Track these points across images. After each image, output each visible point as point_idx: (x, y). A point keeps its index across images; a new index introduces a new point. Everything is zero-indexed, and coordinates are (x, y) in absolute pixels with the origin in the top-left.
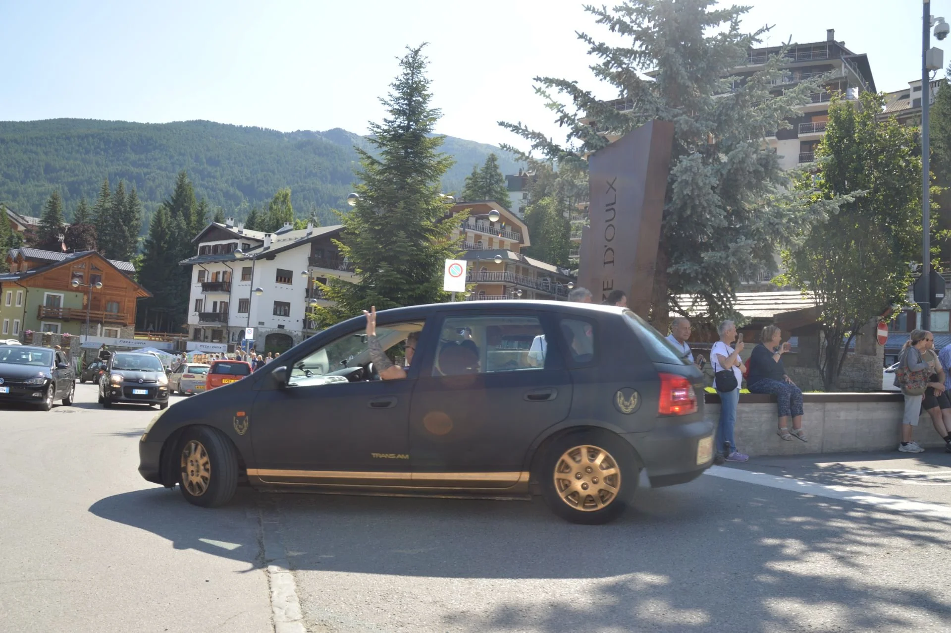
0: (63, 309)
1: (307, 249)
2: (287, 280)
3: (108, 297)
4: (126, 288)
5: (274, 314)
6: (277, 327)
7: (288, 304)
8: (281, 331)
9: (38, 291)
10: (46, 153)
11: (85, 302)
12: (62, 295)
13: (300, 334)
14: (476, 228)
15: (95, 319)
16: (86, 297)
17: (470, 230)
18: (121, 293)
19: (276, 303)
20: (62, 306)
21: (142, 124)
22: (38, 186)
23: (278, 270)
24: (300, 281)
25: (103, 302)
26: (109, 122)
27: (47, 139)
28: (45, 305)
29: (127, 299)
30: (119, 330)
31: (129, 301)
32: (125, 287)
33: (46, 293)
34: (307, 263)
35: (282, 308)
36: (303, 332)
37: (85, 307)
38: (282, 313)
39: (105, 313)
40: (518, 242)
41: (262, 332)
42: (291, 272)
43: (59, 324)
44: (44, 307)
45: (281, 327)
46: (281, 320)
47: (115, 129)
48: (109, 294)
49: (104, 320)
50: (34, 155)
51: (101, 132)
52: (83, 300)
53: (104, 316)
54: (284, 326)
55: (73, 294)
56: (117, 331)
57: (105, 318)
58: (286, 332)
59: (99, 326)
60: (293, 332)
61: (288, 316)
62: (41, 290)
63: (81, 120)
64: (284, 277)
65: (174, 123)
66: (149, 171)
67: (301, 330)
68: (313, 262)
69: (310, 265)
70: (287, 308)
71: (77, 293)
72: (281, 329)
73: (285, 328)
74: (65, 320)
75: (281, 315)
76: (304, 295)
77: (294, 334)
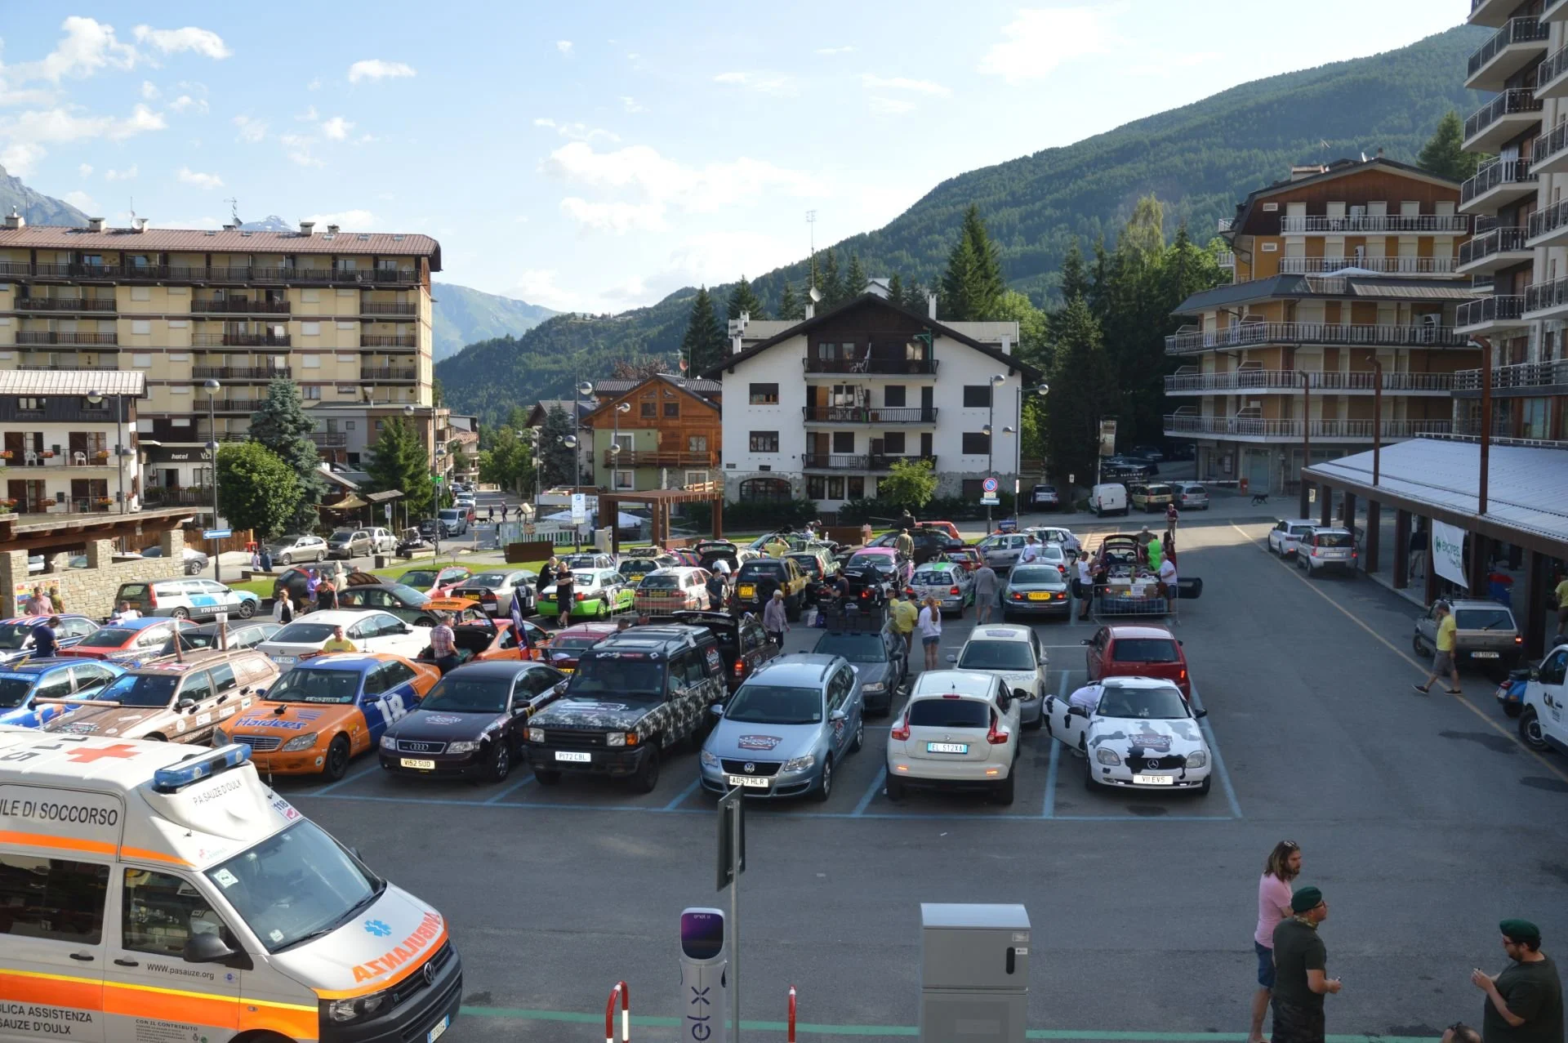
0: (635, 452)
1: (799, 349)
2: (769, 397)
3: (688, 431)
5: (751, 451)
6: (757, 469)
7: (776, 434)
8: (766, 475)
9: (604, 432)
10: (1209, 148)
11: (660, 441)
12: (632, 434)
13: (799, 476)
14: (1343, 225)
16: (660, 435)
17: (1331, 233)
18: (707, 424)
19: (753, 434)
20: (633, 449)
21: (1368, 59)
22: (1195, 203)
23: (751, 385)
24: (793, 398)
25: (685, 437)
26: (1313, 69)
27: (1213, 124)
29: (714, 431)
30: (707, 472)
31: (717, 434)
33: (614, 435)
34: (801, 368)
35: (765, 441)
36: (804, 474)
37: (661, 448)
38: (767, 448)
40: (1465, 233)
41: (732, 479)
42: (776, 385)
43: (632, 471)
45: (763, 468)
46: (765, 458)
47: (1316, 82)
48: (690, 427)
50: (1192, 155)
51: (1292, 92)
52: (657, 439)
54: (770, 467)
55: (644, 432)
56: (705, 475)
58: (773, 474)
59: (665, 471)
60: (786, 474)
61: (777, 451)
62: (607, 431)
64: (766, 393)
66: (1368, 139)
67: (801, 471)
68: (813, 365)
69: (806, 372)
70: (775, 439)
71: (651, 431)
72: (767, 472)
73: (772, 469)
74: (638, 466)
75: (764, 451)
76: (801, 417)
77: (790, 477)
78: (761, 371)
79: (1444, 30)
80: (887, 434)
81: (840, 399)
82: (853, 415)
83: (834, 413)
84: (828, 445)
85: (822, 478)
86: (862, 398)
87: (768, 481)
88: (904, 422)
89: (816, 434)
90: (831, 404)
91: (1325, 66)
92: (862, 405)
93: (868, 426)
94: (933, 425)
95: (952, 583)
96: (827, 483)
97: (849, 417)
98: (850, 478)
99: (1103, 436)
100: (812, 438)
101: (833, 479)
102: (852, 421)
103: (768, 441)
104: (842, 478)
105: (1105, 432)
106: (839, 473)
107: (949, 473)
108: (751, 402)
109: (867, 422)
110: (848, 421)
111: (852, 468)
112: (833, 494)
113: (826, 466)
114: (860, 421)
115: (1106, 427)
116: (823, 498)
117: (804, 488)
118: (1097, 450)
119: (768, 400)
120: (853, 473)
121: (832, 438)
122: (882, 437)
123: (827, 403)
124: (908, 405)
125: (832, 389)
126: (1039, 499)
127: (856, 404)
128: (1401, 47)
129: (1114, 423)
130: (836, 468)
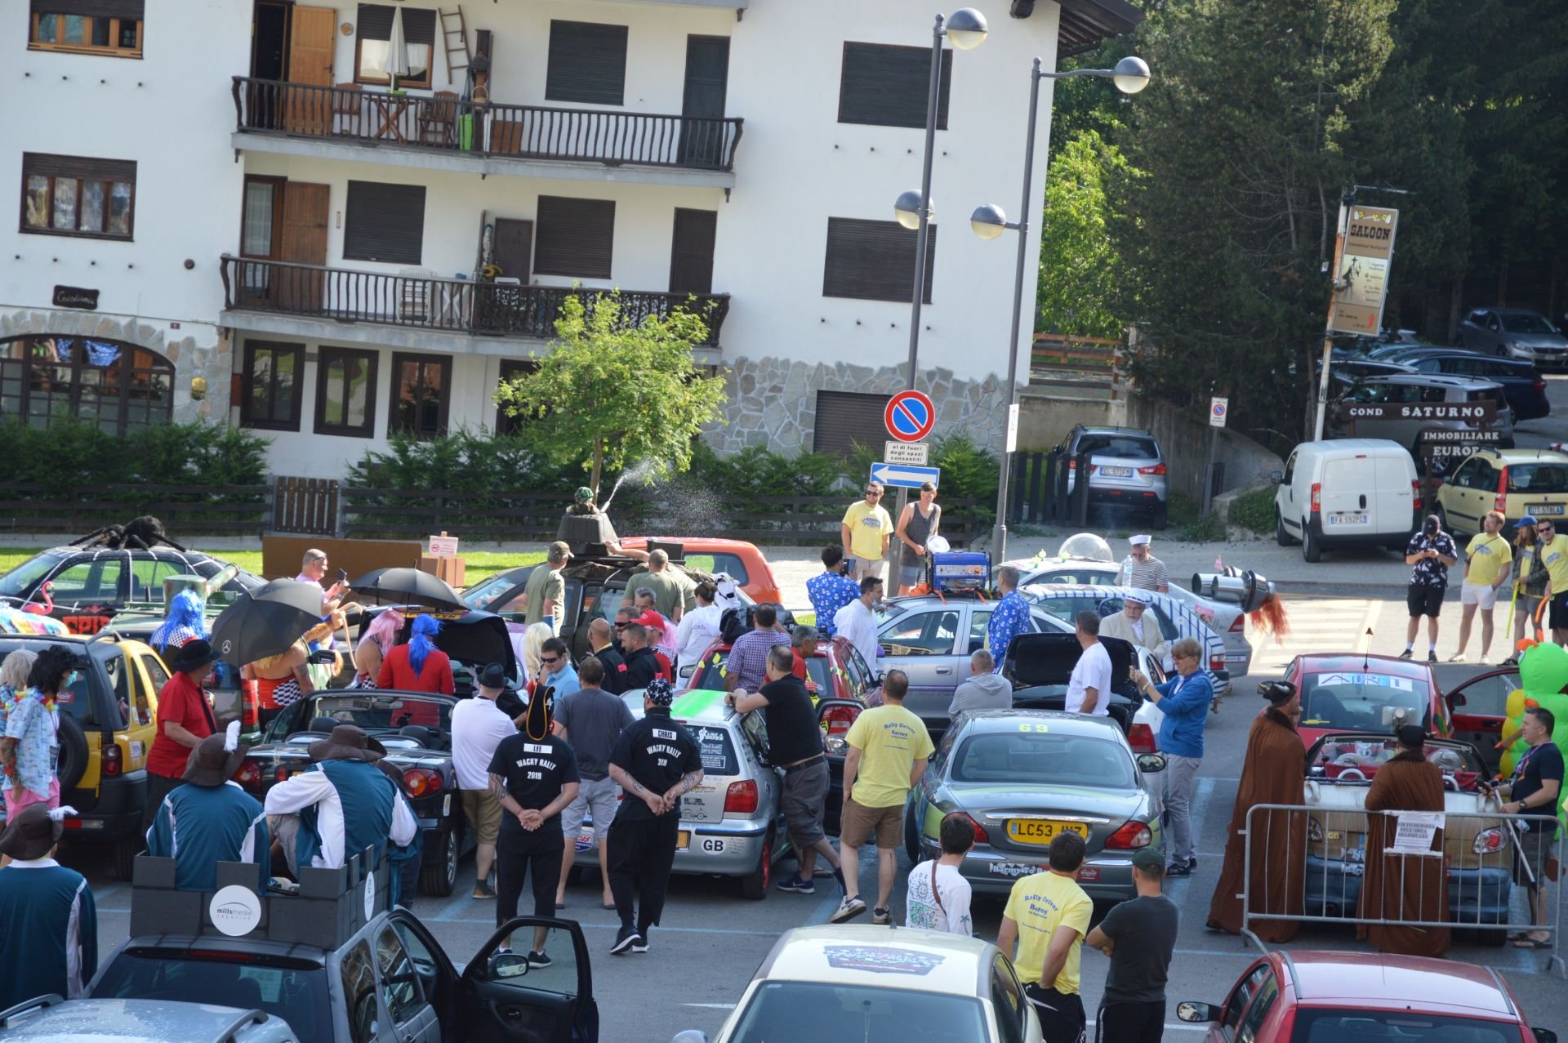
2: (114, 27)
5: (26, 227)
6: (45, 299)
7: (126, 170)
8: (78, 322)
13: (208, 339)
19: (34, 164)
24: (201, 37)
35: (82, 193)
36: (225, 332)
38: (90, 222)
45: (72, 297)
46: (77, 260)
54: (94, 294)
58: (106, 322)
60: (158, 327)
61: (127, 236)
64: (96, 13)
67: (217, 320)
70: (121, 191)
72: (82, 314)
73: (103, 304)
75: (76, 232)
76: (226, 114)
77: (172, 336)
80: (544, 202)
81: (378, 57)
82: (423, 122)
83: (355, 112)
84: (323, 227)
85: (296, 350)
86: (461, 59)
87: (79, 347)
88: (612, 163)
89: (279, 184)
90: (344, 75)
92: (460, 85)
93: (477, 166)
94: (719, 179)
95: (733, 769)
96: (311, 371)
97: (408, 127)
98: (400, 358)
99: (1345, 261)
100: (263, 199)
101: (329, 356)
102: (422, 144)
103: (93, 197)
104: (372, 355)
105: (1356, 250)
106: (359, 337)
107: (767, 361)
108: (36, 40)
109: (477, 149)
110: (401, 143)
111: (410, 319)
112: (333, 416)
113: (310, 304)
114: (450, 147)
115: (1357, 231)
116: (293, 425)
117: (222, 385)
118: (1321, 307)
119: (100, 41)
120: (415, 341)
121: (338, 204)
122: (530, 212)
123: (331, 69)
124: (630, 104)
125: (350, 17)
126: (1097, 480)
127: (439, 82)
129: (1389, 218)
130: (347, 319)
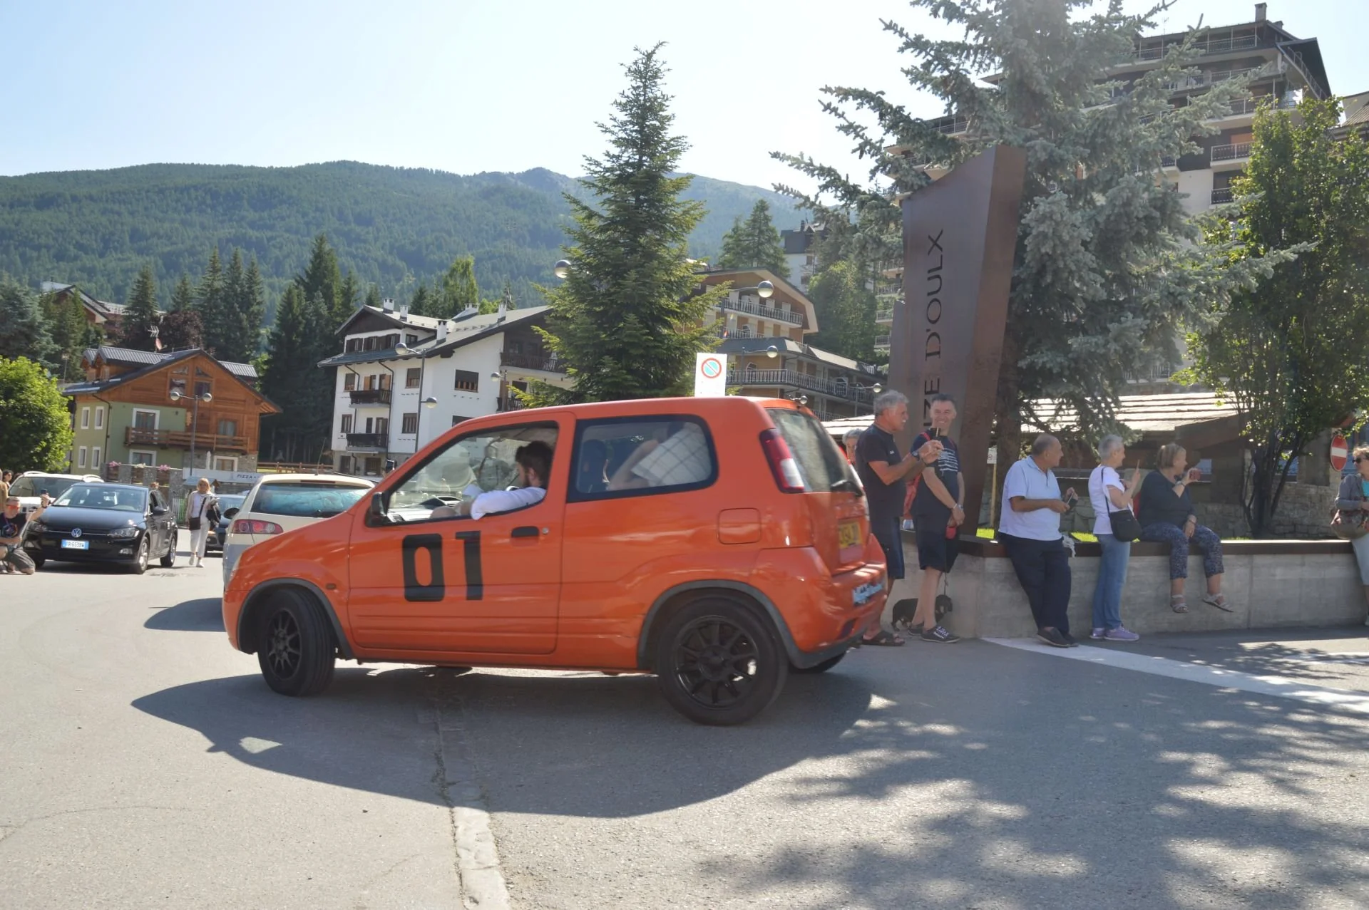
0: (159, 431)
1: (498, 342)
2: (470, 385)
3: (220, 414)
4: (245, 401)
9: (124, 406)
10: (132, 214)
11: (189, 422)
12: (157, 412)
14: (739, 308)
15: (202, 445)
16: (189, 415)
17: (731, 311)
18: (238, 408)
19: (456, 418)
20: (157, 427)
21: (263, 169)
22: (122, 260)
23: (457, 371)
24: (489, 387)
25: (213, 421)
26: (218, 166)
27: (133, 193)
28: (134, 426)
29: (246, 416)
30: (236, 460)
31: (249, 419)
32: (243, 398)
33: (135, 410)
34: (499, 361)
37: (189, 428)
39: (215, 436)
42: (477, 374)
43: (154, 453)
44: (134, 429)
47: (226, 177)
48: (221, 410)
49: (215, 446)
50: (116, 217)
51: (207, 181)
52: (186, 419)
53: (215, 440)
55: (172, 410)
56: (233, 461)
57: (217, 443)
62: (126, 404)
63: (179, 164)
64: (467, 381)
65: (308, 165)
66: (274, 234)
68: (507, 359)
69: (502, 365)
71: (178, 409)
74: (162, 447)
78: (465, 361)
79: (321, 162)
91: (228, 166)
108: (456, 388)
128: (289, 166)
